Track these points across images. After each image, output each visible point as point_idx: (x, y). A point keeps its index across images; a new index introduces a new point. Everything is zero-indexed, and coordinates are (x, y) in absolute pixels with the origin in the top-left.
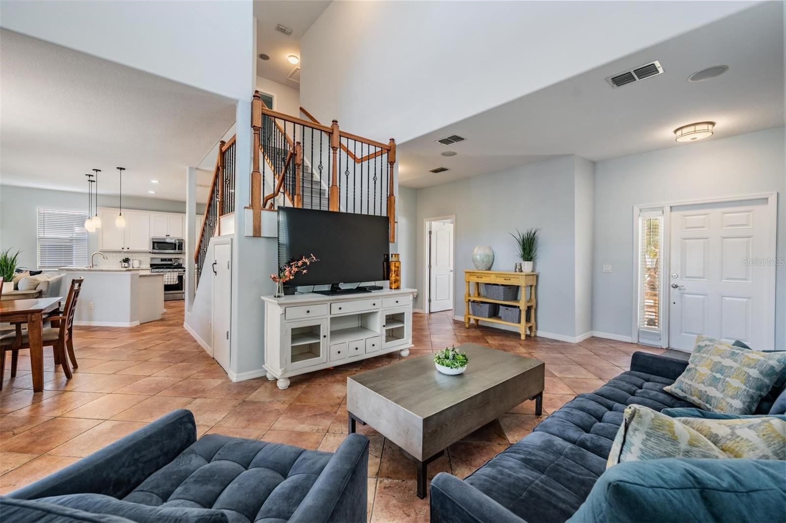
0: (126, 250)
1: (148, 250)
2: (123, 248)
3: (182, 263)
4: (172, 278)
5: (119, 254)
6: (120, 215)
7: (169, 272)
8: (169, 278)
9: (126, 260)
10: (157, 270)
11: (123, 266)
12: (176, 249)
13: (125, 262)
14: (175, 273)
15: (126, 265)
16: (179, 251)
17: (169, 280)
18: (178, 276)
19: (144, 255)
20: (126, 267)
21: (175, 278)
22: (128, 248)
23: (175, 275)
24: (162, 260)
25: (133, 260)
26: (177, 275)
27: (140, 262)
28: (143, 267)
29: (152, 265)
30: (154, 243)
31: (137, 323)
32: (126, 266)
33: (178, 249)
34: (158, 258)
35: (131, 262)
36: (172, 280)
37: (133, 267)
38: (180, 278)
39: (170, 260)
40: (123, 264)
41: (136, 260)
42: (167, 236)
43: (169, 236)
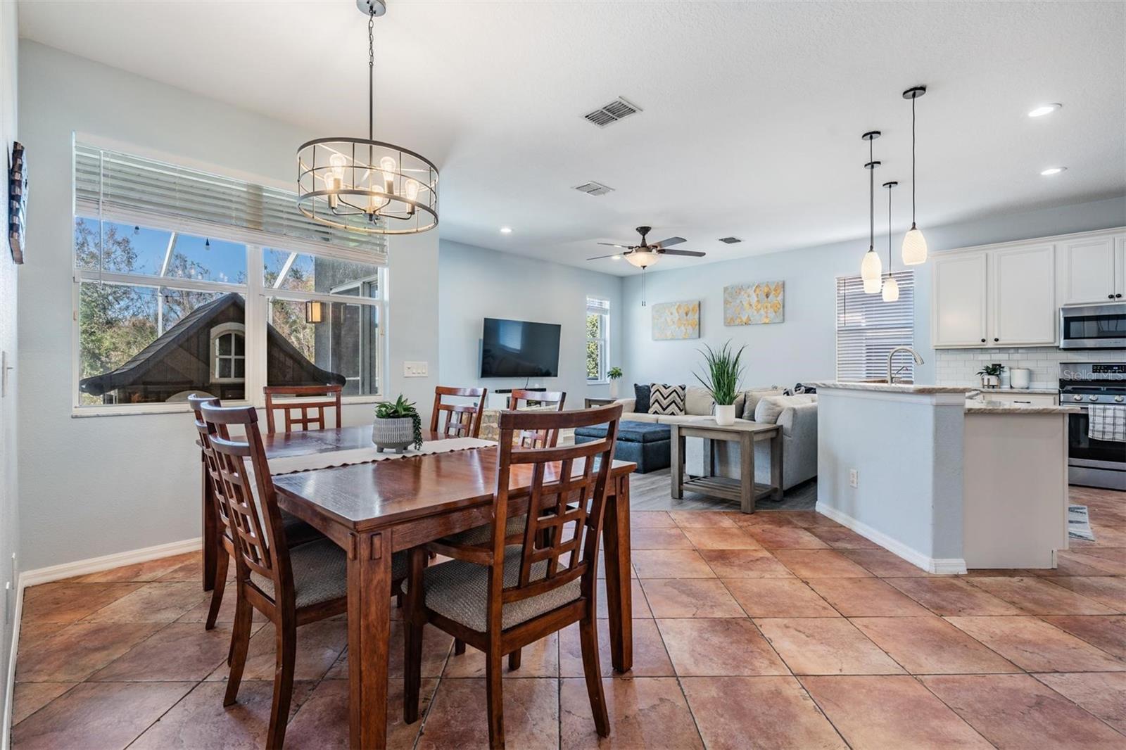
0: (990, 344)
1: (1052, 341)
2: (983, 341)
5: (970, 356)
6: (914, 228)
7: (1119, 403)
9: (995, 370)
10: (1077, 397)
11: (986, 383)
13: (989, 374)
15: (994, 380)
17: (1119, 429)
19: (1040, 355)
20: (993, 386)
22: (997, 340)
24: (1097, 368)
25: (1011, 369)
27: (1031, 374)
28: (1038, 386)
29: (1063, 383)
30: (1068, 321)
31: (957, 566)
34: (1085, 364)
35: (1005, 375)
37: (1011, 387)
39: (1124, 369)
40: (986, 377)
41: (1018, 369)
42: (1111, 297)
43: (1119, 296)
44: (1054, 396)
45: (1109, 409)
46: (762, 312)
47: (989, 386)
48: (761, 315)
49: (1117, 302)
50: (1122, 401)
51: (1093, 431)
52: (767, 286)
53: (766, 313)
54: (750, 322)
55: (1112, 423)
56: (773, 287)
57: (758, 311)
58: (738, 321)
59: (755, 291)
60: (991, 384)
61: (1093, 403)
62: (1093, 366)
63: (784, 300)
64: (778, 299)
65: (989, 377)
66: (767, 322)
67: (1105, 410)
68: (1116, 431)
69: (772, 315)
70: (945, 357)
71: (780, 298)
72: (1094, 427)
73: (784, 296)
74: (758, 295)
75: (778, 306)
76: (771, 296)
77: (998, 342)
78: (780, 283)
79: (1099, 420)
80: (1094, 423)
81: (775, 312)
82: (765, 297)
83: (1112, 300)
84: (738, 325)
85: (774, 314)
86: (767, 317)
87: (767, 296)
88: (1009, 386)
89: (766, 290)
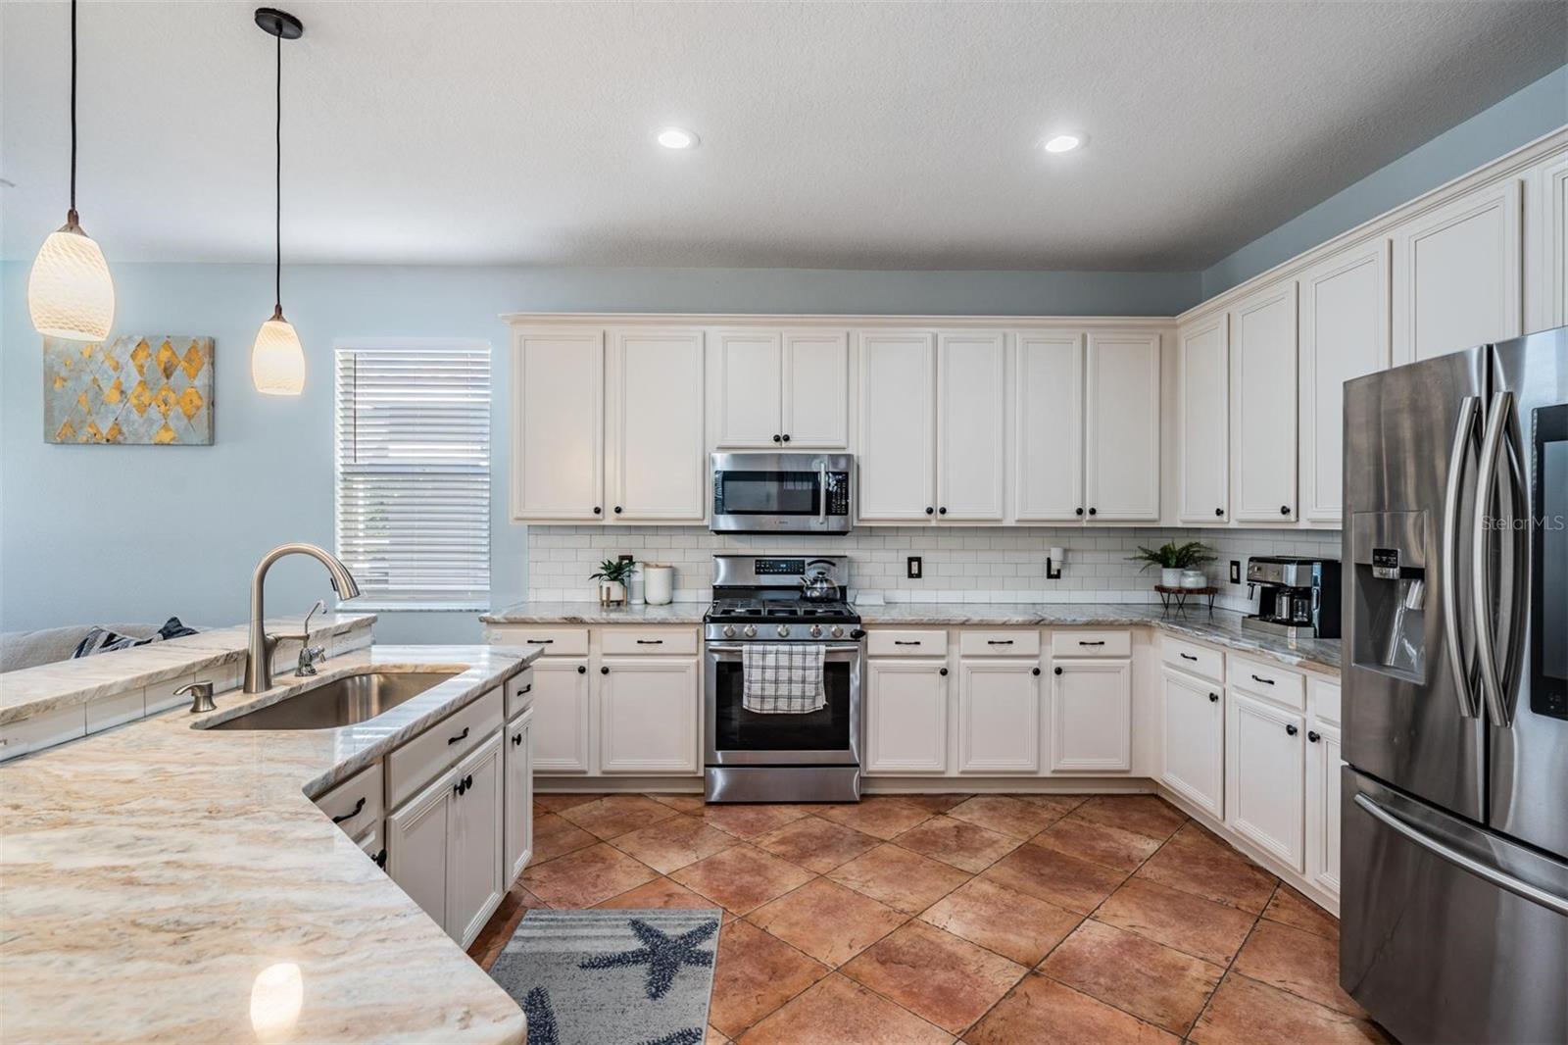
0: (610, 519)
1: (699, 515)
2: (597, 511)
3: (844, 583)
4: (797, 675)
5: (582, 540)
7: (783, 640)
8: (784, 675)
9: (618, 570)
10: (729, 629)
11: (605, 597)
12: (815, 511)
13: (611, 577)
14: (812, 648)
15: (617, 591)
16: (834, 523)
17: (783, 690)
18: (828, 666)
19: (685, 541)
20: (616, 605)
21: (811, 675)
22: (618, 510)
23: (810, 662)
24: (761, 566)
25: (645, 565)
26: (822, 659)
27: (674, 577)
28: (685, 602)
29: (718, 599)
30: (722, 478)
32: (613, 597)
33: (829, 512)
34: (745, 559)
35: (637, 578)
36: (796, 690)
37: (645, 607)
38: (836, 675)
39: (796, 566)
40: (606, 584)
41: (657, 566)
42: (777, 439)
43: (787, 438)
44: (698, 627)
45: (771, 652)
46: (154, 413)
47: (609, 602)
48: (151, 422)
49: (784, 448)
50: (788, 634)
51: (749, 696)
52: (167, 345)
53: (165, 416)
54: (120, 438)
55: (774, 679)
56: (182, 352)
57: (142, 408)
58: (85, 434)
59: (133, 356)
60: (612, 599)
61: (752, 640)
62: (757, 561)
63: (212, 388)
64: (196, 383)
65: (610, 584)
66: (167, 441)
67: (764, 654)
68: (779, 693)
69: (177, 423)
70: (544, 541)
71: (201, 381)
72: (749, 689)
73: (213, 377)
74: (142, 366)
75: (197, 402)
76: (177, 373)
77: (622, 515)
78: (201, 344)
79: (756, 674)
80: (750, 682)
81: (190, 417)
82: (160, 373)
83: (778, 444)
84: (87, 443)
85: (186, 421)
86: (166, 427)
87: (168, 372)
88: (643, 601)
89: (165, 355)
